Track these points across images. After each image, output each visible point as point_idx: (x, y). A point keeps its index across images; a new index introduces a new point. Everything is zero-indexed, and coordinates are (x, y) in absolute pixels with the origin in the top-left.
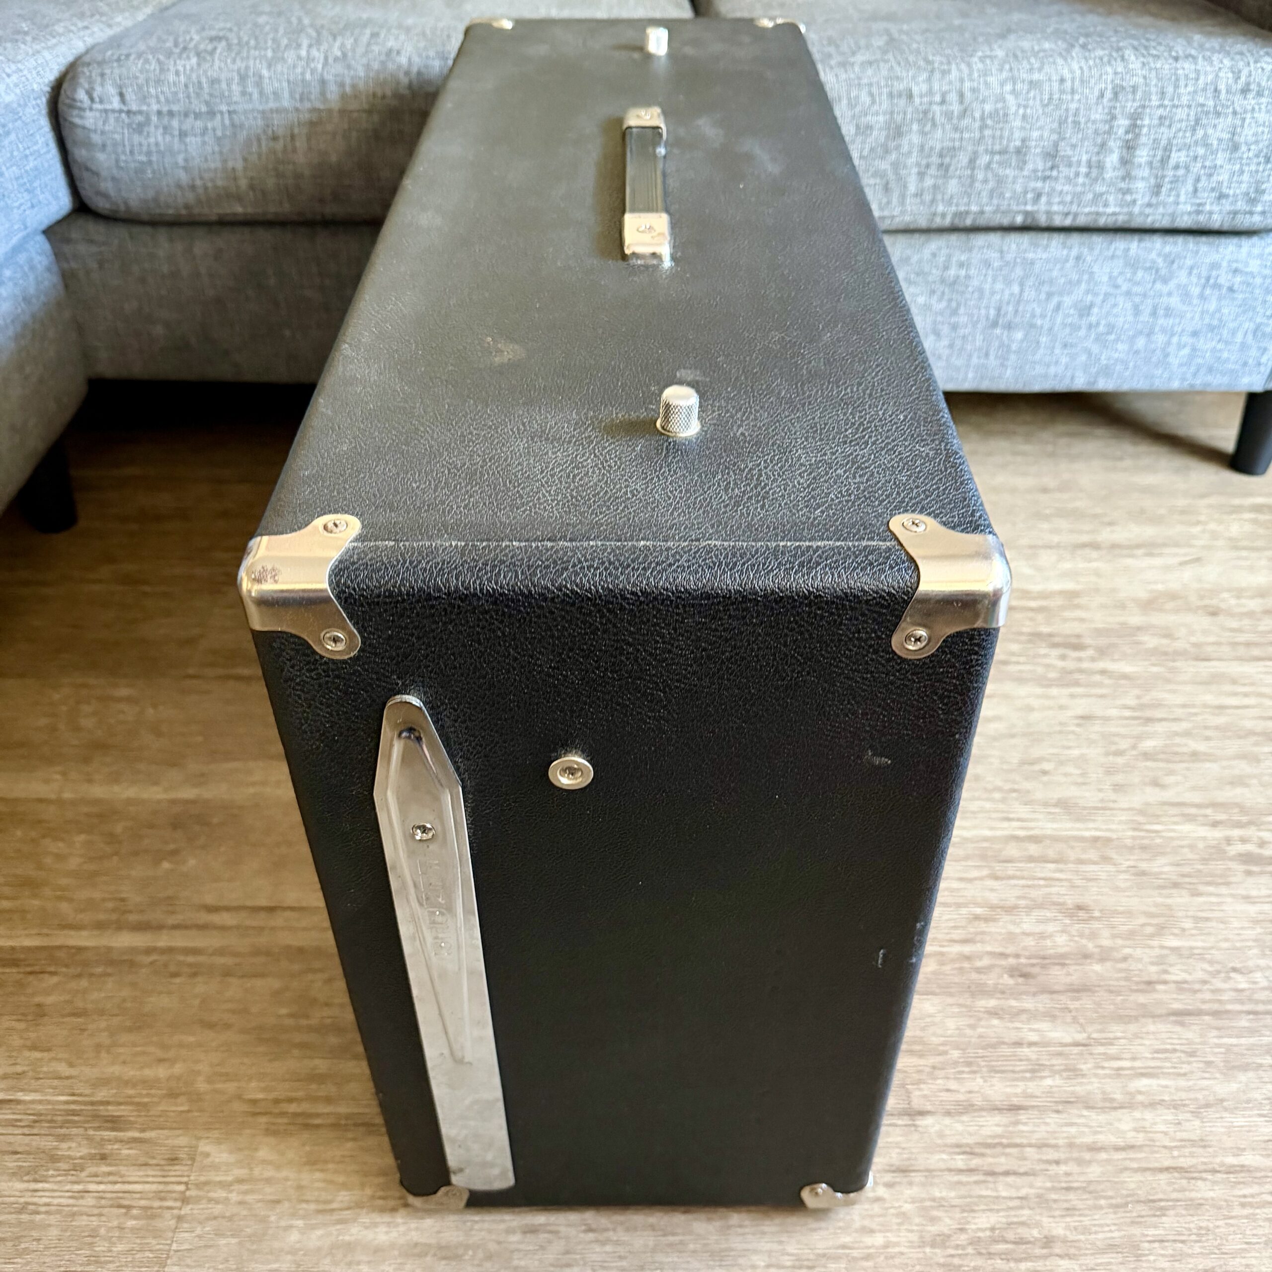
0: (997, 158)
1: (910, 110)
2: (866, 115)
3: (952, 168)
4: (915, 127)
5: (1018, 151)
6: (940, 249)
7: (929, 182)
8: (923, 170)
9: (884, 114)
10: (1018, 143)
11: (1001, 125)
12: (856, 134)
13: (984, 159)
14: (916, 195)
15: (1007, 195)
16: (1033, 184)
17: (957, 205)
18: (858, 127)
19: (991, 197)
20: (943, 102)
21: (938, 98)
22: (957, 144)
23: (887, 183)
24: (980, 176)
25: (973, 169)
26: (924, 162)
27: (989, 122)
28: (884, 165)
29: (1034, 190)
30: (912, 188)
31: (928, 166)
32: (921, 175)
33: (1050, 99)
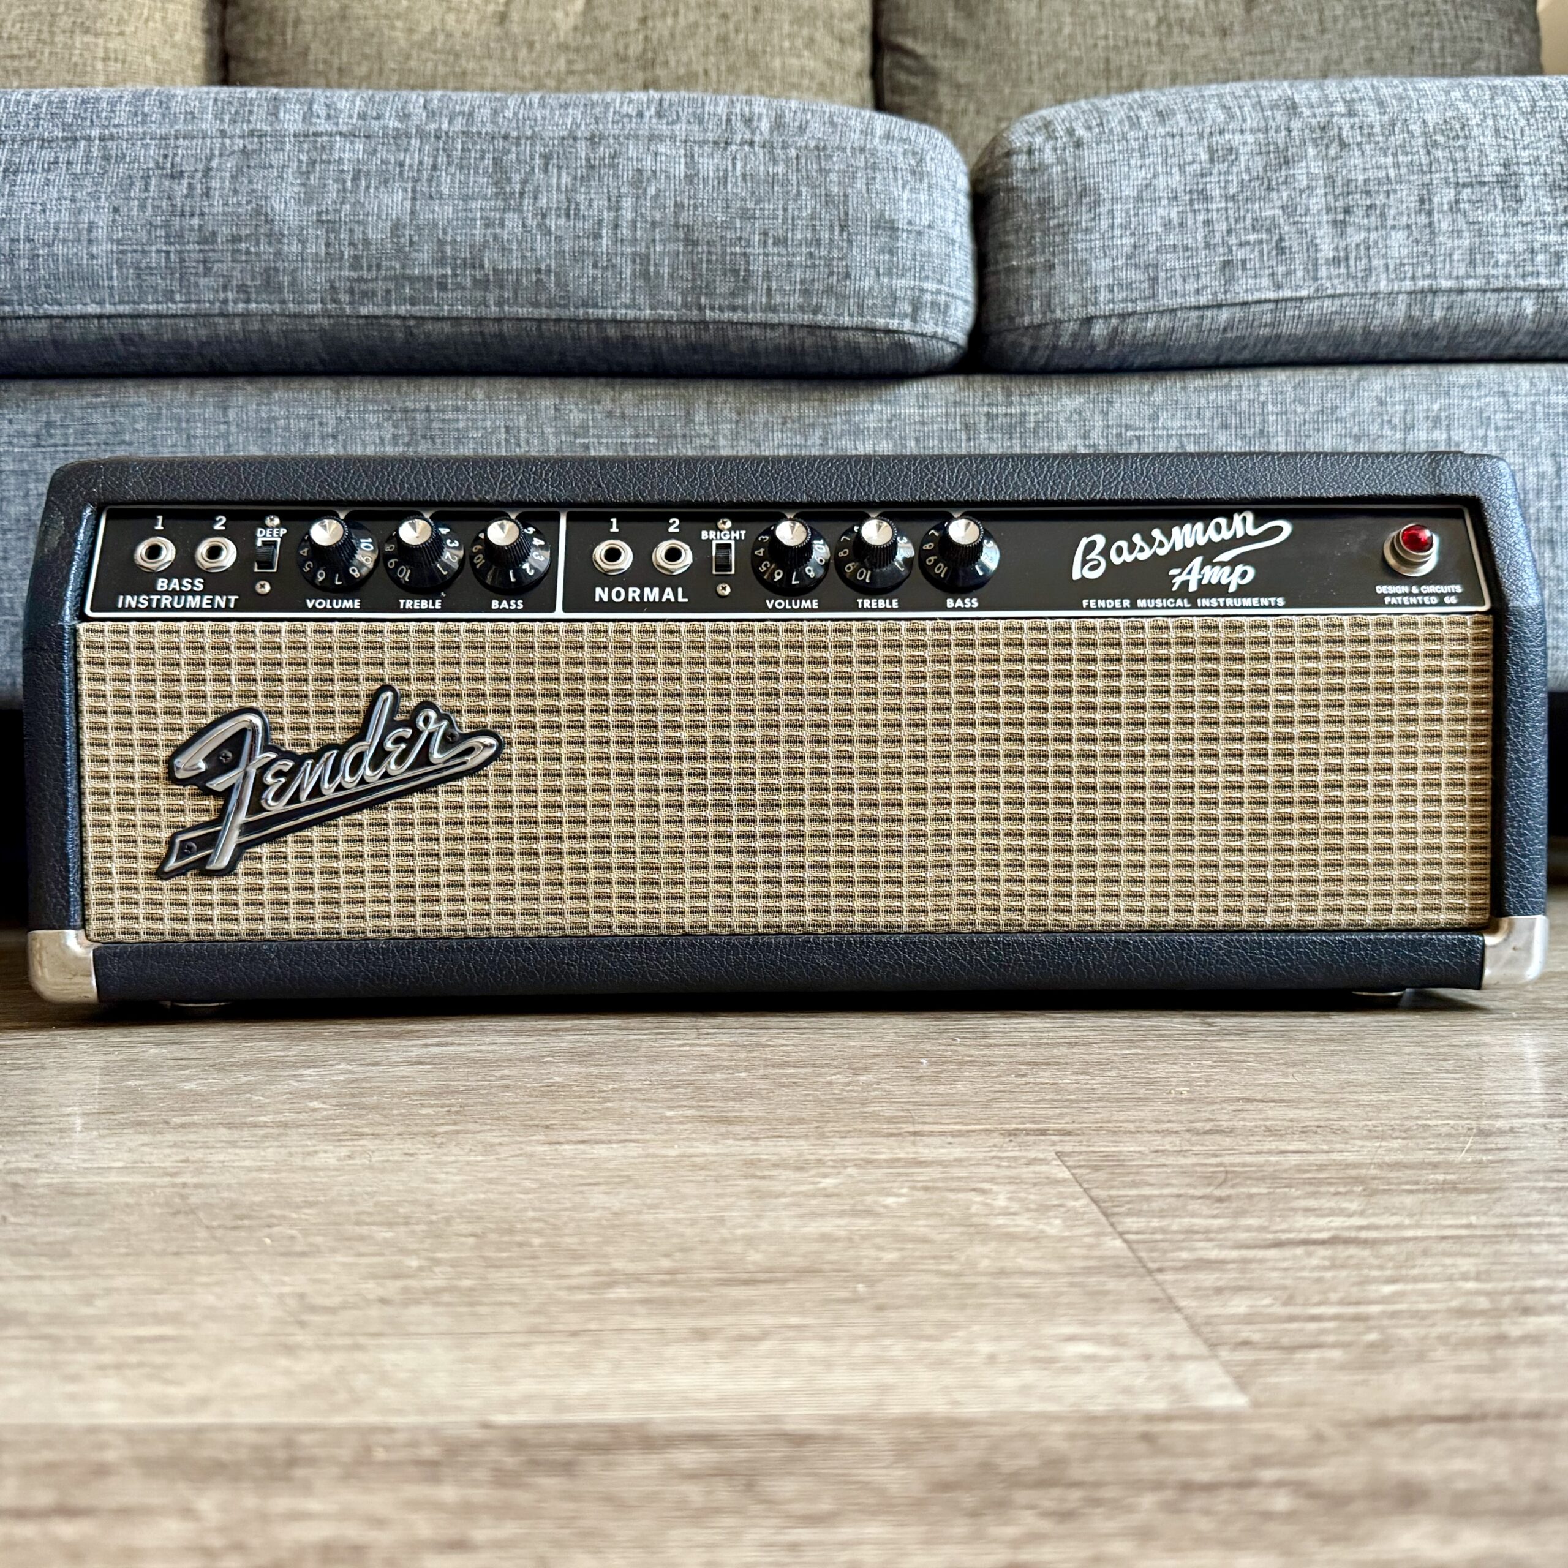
0: (1466, 193)
1: (1296, 124)
2: (1221, 132)
3: (1392, 212)
4: (1311, 151)
5: (1502, 182)
6: (1389, 390)
7: (1355, 237)
8: (1341, 217)
9: (1253, 131)
10: (1498, 169)
11: (1461, 142)
12: (1212, 160)
13: (1444, 196)
14: (1336, 261)
15: (1502, 258)
16: (1540, 238)
17: (1413, 278)
18: (1211, 151)
19: (1472, 263)
20: (1351, 113)
21: (1341, 108)
22: (1392, 173)
23: (1281, 239)
24: (1444, 224)
25: (1430, 213)
26: (1340, 204)
27: (1440, 138)
28: (1271, 211)
29: (1545, 246)
30: (1326, 251)
31: (1347, 211)
32: (1340, 226)
33: (1533, 106)
